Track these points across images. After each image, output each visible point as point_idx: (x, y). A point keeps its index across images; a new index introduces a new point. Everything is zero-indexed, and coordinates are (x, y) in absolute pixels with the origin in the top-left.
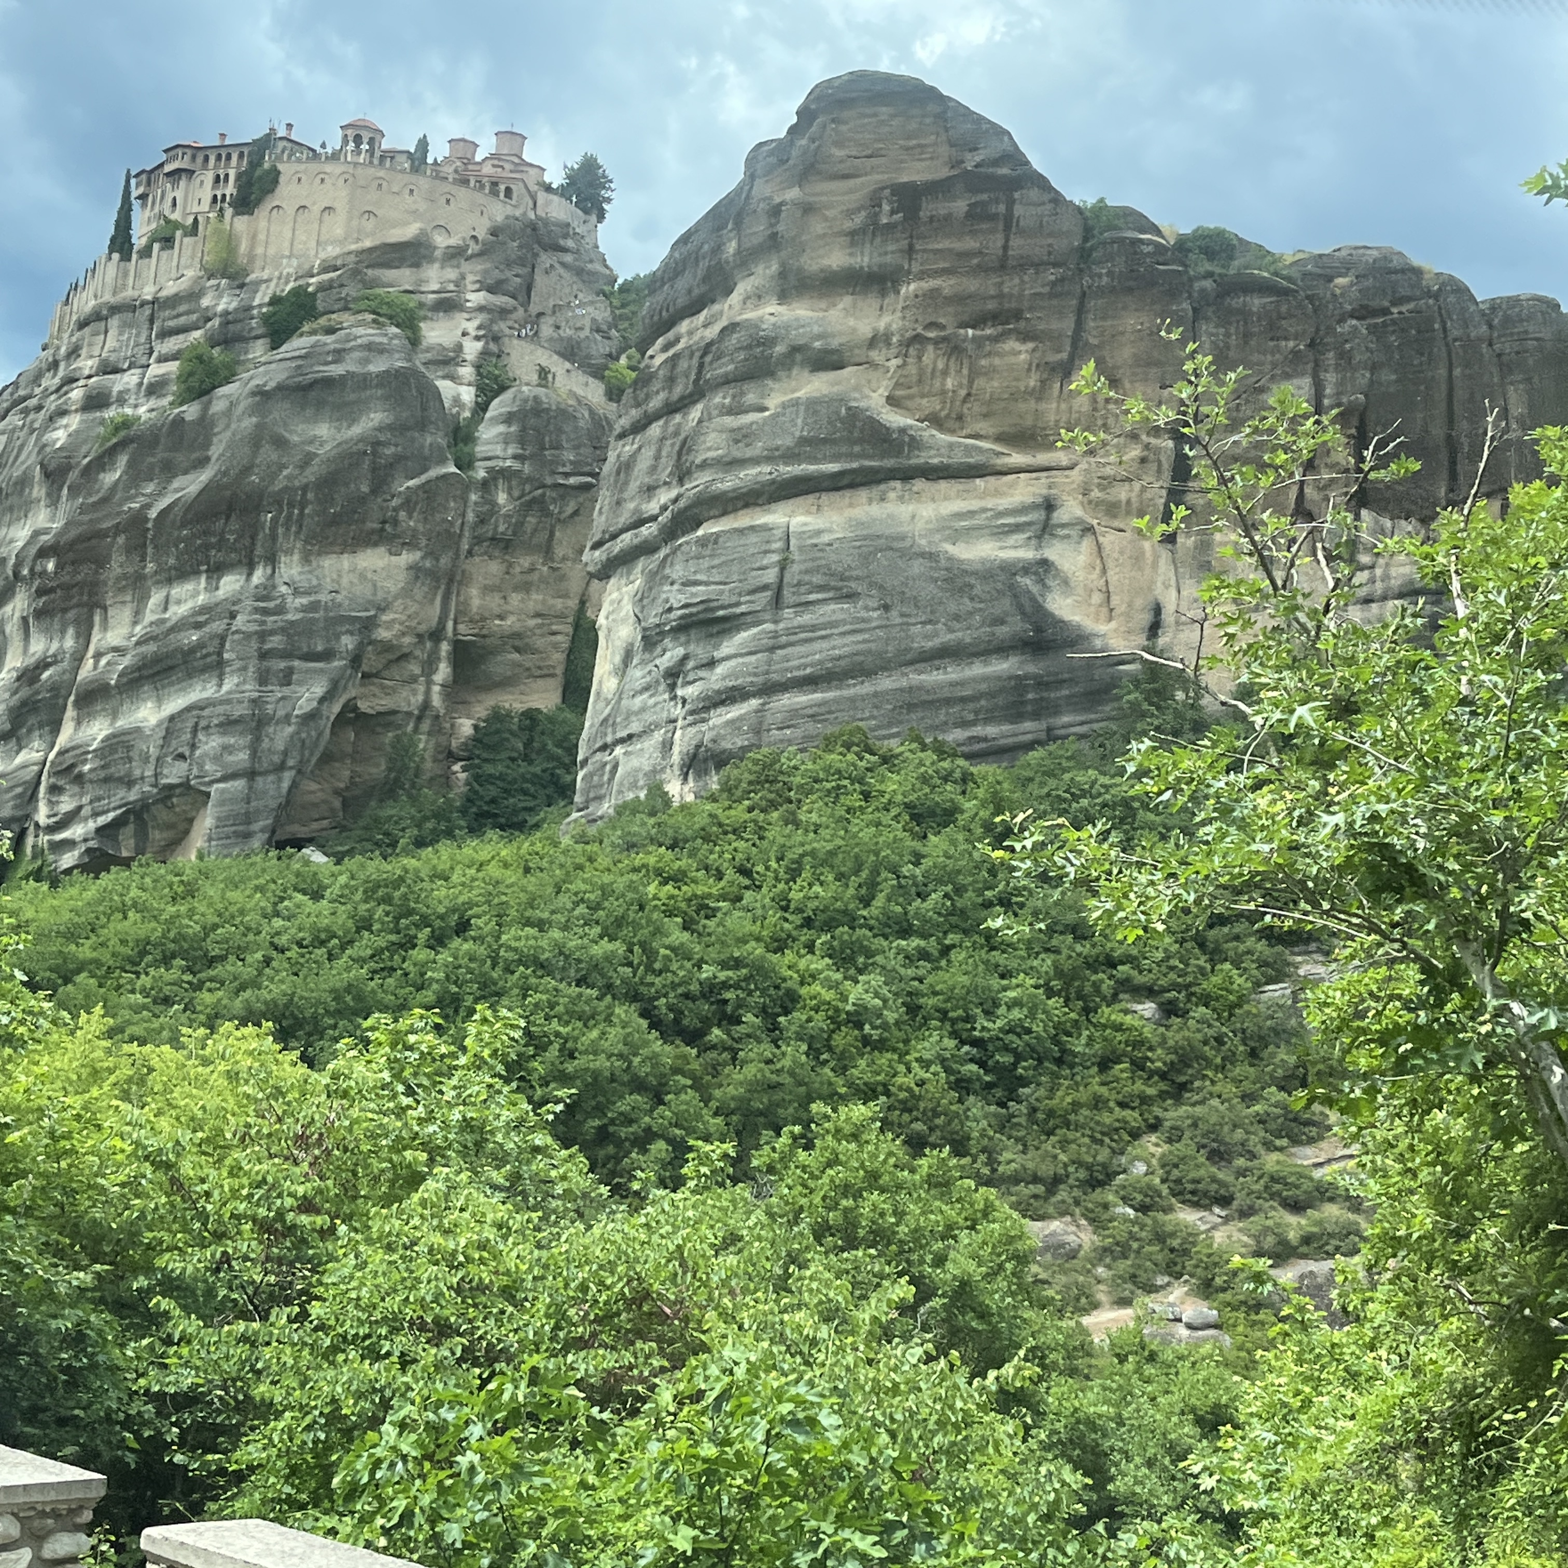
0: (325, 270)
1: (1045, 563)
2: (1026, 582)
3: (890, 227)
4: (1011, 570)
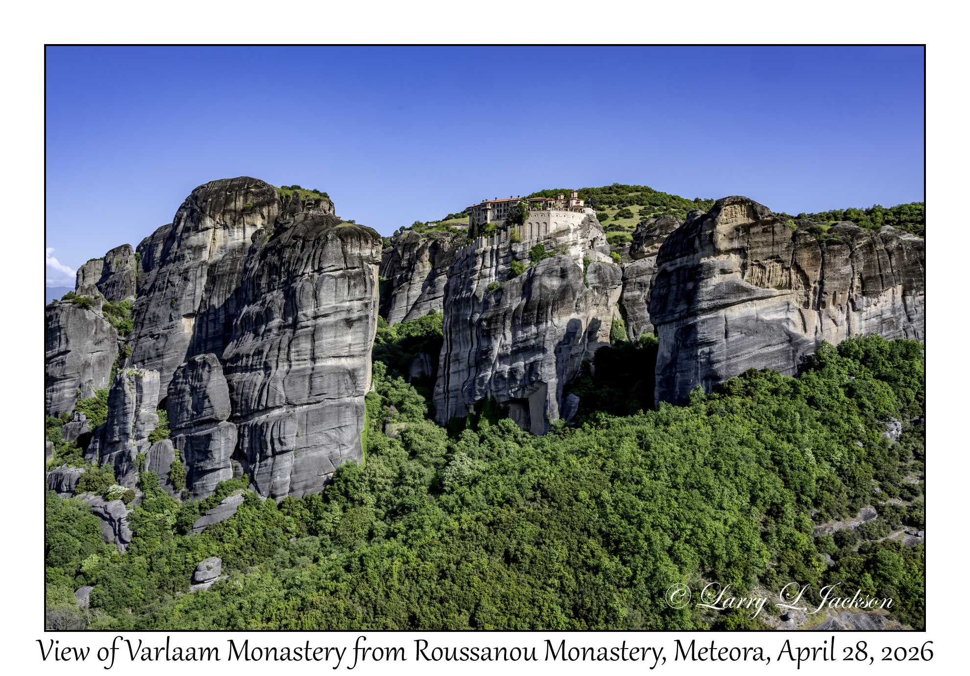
0: (545, 239)
1: (788, 319)
2: (784, 324)
3: (743, 236)
4: (780, 321)
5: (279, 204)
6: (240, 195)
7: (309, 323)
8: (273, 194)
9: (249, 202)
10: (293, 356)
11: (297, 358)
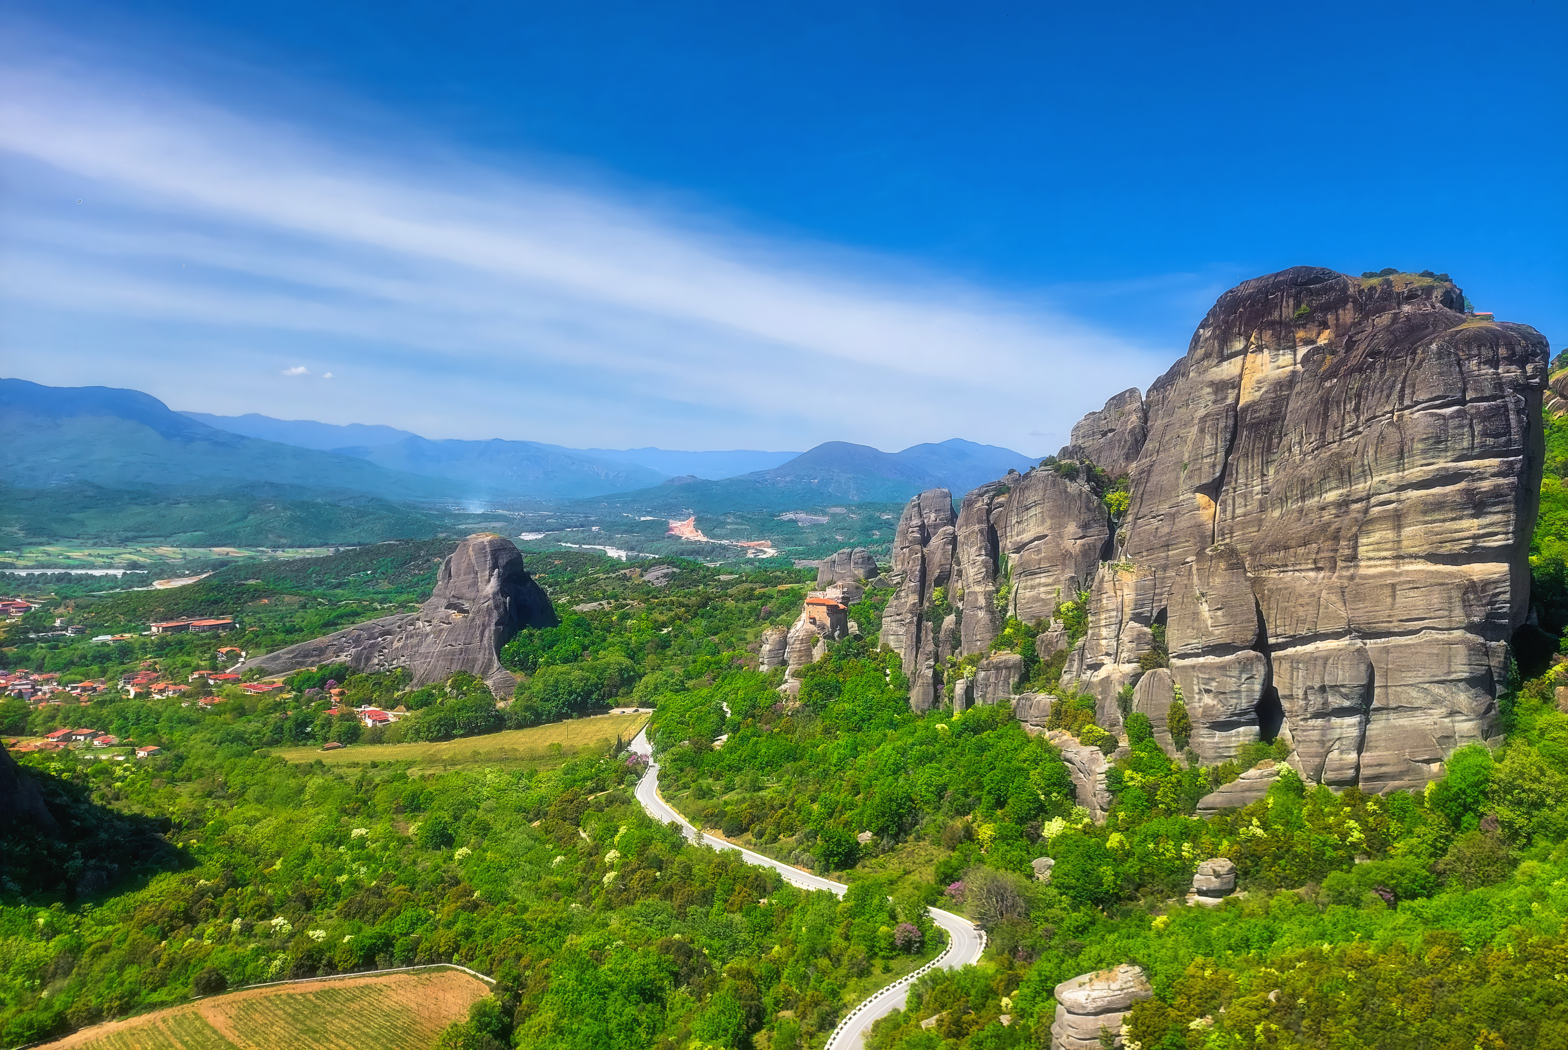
5: (1355, 301)
6: (1288, 297)
7: (1393, 496)
8: (1346, 287)
9: (1303, 306)
10: (1362, 550)
11: (1371, 554)
